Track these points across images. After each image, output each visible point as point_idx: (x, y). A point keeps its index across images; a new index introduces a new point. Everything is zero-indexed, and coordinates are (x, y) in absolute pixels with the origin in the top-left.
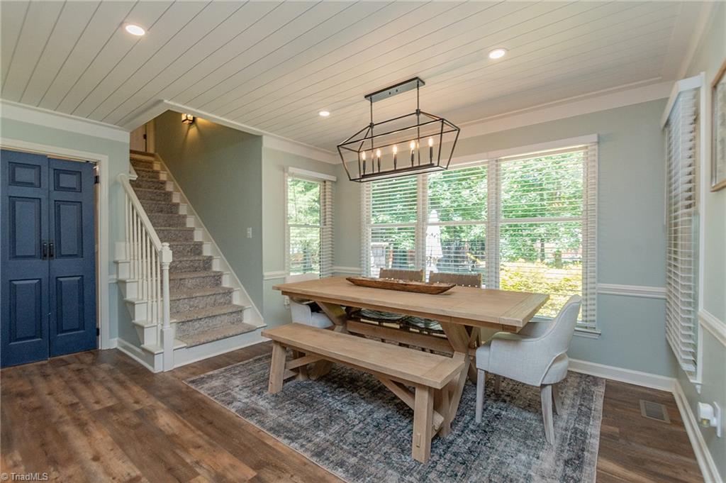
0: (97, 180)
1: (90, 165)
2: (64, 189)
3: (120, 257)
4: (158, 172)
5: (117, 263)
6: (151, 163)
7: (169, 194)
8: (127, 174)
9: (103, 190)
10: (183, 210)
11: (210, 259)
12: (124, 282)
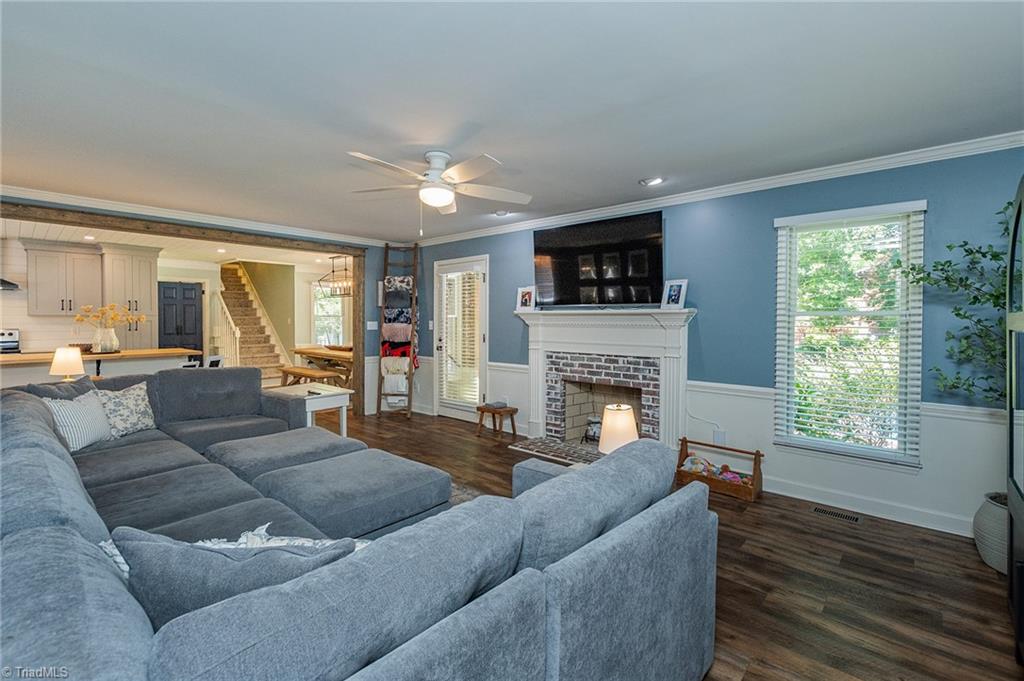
0: (203, 292)
1: (200, 284)
2: (188, 299)
3: (216, 335)
4: (240, 278)
5: (214, 338)
6: (236, 270)
7: (247, 294)
8: (220, 287)
9: (206, 298)
10: (255, 305)
11: (269, 336)
12: (217, 348)
